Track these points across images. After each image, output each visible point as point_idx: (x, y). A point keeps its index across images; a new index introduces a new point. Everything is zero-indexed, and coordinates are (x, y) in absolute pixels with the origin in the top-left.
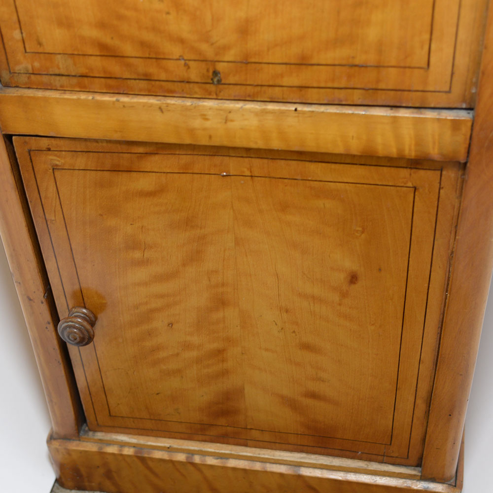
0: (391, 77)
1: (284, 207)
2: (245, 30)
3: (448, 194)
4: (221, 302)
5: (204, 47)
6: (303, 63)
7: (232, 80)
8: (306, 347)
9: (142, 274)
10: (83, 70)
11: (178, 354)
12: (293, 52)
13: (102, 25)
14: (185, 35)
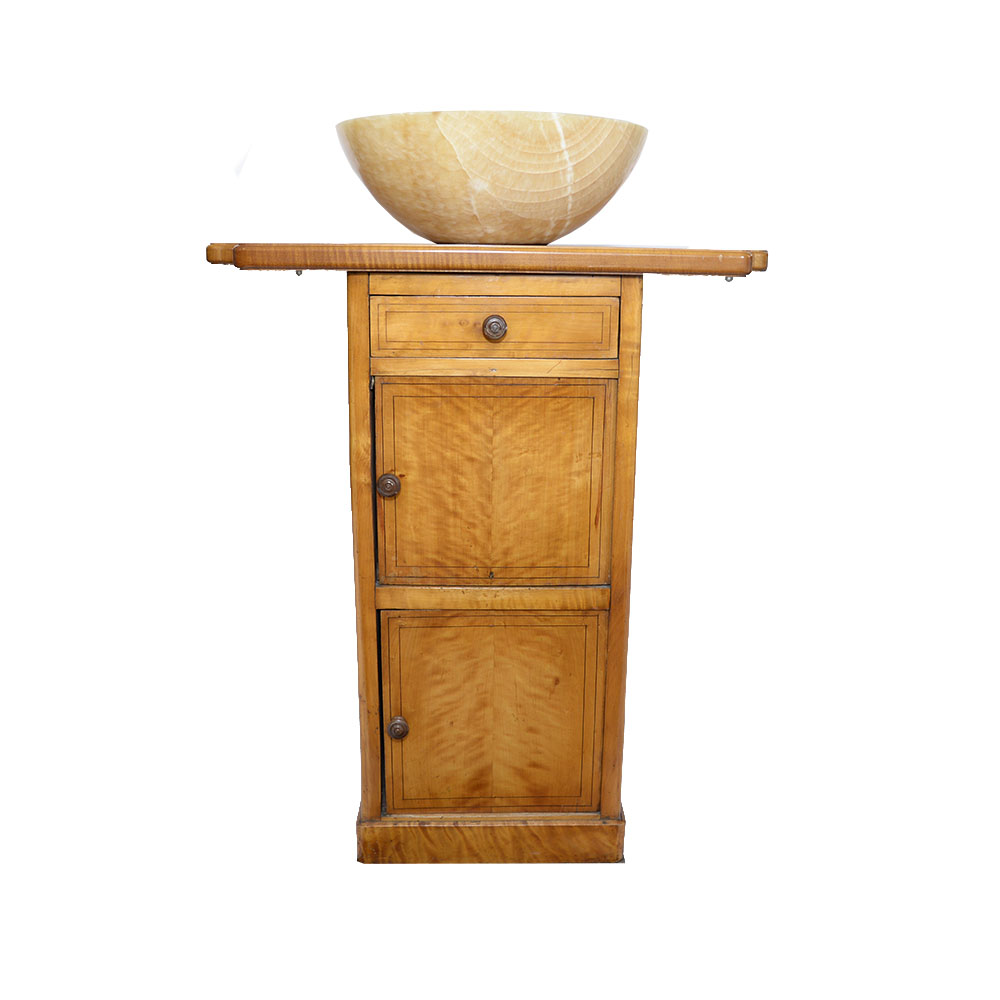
0: (572, 572)
1: (521, 642)
2: (506, 553)
3: (602, 628)
4: (483, 705)
5: (487, 561)
6: (533, 567)
7: (499, 576)
8: (531, 730)
9: (439, 690)
10: (425, 574)
11: (454, 745)
12: (528, 562)
13: (438, 553)
14: (478, 556)
